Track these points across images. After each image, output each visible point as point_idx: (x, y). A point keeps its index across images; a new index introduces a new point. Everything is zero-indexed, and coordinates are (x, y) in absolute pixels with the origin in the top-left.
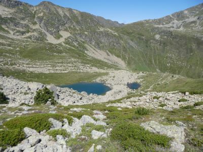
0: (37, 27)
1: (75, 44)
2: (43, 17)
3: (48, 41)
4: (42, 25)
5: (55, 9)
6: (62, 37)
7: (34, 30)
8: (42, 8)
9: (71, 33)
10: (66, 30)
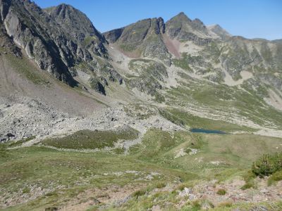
0: (219, 66)
1: (254, 88)
2: (227, 55)
3: (224, 81)
4: (224, 64)
5: (244, 44)
6: (241, 78)
7: (215, 69)
8: (230, 44)
9: (254, 74)
10: (250, 70)
